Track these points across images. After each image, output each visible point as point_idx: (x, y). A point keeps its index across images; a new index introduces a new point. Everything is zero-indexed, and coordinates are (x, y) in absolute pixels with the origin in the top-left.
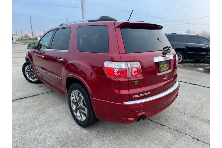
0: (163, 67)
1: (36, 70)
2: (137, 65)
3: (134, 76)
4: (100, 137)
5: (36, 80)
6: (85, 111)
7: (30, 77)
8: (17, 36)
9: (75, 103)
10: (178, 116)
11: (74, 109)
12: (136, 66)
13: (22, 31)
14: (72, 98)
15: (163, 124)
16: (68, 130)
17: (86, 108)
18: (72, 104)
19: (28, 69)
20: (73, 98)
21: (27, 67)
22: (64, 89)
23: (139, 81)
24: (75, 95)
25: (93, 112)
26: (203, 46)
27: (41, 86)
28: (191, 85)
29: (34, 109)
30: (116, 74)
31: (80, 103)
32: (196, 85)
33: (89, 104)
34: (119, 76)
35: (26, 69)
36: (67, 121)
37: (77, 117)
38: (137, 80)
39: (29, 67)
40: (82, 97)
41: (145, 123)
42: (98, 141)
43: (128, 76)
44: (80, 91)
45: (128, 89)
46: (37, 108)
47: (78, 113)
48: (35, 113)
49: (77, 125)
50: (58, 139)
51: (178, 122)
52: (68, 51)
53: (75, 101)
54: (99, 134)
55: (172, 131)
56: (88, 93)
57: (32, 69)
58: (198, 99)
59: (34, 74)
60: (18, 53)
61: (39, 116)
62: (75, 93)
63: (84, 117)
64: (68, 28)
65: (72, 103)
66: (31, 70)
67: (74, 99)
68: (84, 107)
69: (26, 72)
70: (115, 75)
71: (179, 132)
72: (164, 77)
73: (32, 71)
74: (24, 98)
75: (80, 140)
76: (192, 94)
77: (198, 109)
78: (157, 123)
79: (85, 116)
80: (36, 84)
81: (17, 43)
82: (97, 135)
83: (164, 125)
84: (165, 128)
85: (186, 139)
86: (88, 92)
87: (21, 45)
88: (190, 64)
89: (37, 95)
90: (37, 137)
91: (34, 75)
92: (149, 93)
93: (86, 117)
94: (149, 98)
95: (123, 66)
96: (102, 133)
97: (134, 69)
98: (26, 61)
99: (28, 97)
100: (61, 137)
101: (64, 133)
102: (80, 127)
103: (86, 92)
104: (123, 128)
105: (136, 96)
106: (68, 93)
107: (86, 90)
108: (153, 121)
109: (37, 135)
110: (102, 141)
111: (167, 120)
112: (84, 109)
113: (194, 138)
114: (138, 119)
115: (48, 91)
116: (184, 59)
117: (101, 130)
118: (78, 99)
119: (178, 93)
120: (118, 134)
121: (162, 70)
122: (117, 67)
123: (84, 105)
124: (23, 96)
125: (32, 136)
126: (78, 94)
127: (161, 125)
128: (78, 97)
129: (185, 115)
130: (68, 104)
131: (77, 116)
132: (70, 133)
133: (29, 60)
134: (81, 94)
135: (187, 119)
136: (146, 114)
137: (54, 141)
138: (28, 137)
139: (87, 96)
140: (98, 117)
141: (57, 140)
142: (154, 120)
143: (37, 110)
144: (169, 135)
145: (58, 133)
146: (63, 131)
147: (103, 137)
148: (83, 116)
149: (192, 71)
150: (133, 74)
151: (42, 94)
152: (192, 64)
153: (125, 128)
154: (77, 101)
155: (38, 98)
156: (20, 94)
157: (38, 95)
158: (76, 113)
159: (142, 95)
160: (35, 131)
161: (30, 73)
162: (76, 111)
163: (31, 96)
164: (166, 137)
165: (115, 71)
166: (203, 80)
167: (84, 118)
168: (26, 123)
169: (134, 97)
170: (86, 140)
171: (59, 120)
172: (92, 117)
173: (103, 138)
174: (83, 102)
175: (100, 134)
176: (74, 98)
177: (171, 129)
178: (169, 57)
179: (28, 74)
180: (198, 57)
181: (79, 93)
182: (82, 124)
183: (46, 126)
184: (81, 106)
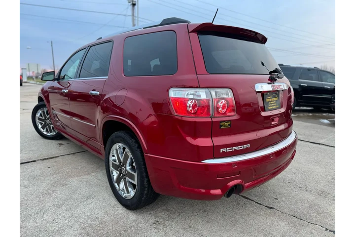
0: (270, 102)
1: (55, 117)
2: (227, 94)
3: (222, 114)
4: (160, 227)
5: (53, 133)
6: (134, 180)
7: (43, 129)
8: (29, 71)
9: (116, 167)
10: (295, 193)
11: (115, 178)
12: (225, 97)
13: (37, 65)
14: (111, 158)
15: (271, 206)
16: (103, 214)
17: (136, 175)
18: (111, 168)
19: (41, 115)
20: (113, 158)
21: (40, 112)
22: (100, 145)
23: (230, 123)
24: (117, 152)
25: (149, 181)
26: (326, 85)
27: (61, 144)
28: (312, 144)
29: (46, 179)
30: (191, 108)
31: (126, 165)
32: (320, 144)
33: (141, 166)
34: (195, 113)
35: (38, 115)
36: (101, 199)
37: (119, 192)
38: (227, 121)
39: (44, 112)
40: (130, 155)
41: (239, 204)
42: (156, 233)
43: (211, 112)
44: (126, 144)
45: (211, 135)
46: (52, 179)
47: (122, 185)
48: (47, 186)
49: (120, 206)
50: (85, 229)
51: (297, 203)
52: (107, 77)
53: (117, 163)
54: (157, 221)
55: (288, 217)
56: (140, 147)
57: (48, 115)
58: (327, 165)
59: (52, 124)
60: (30, 95)
61: (53, 191)
62: (117, 150)
63: (132, 191)
64: (109, 41)
65: (113, 167)
66: (45, 117)
67: (115, 161)
68: (133, 173)
69: (37, 121)
70: (188, 111)
71: (299, 219)
72: (273, 120)
73: (48, 119)
74: (31, 162)
75: (125, 231)
76: (316, 159)
77: (328, 181)
78: (259, 204)
79: (135, 189)
80: (53, 141)
81: (29, 83)
82: (155, 223)
83: (272, 208)
84: (275, 213)
85: (313, 231)
86: (140, 145)
87: (35, 85)
88: (306, 114)
89: (53, 158)
90: (48, 225)
91: (51, 126)
92: (249, 146)
93: (135, 191)
94: (247, 155)
95: (203, 94)
96: (164, 219)
97: (221, 101)
98: (39, 102)
99: (38, 160)
100: (91, 226)
101: (96, 220)
102: (125, 209)
103: (137, 145)
104: (201, 211)
105: (225, 150)
106: (106, 150)
107: (137, 141)
108: (252, 200)
109: (48, 222)
110: (164, 233)
111: (277, 199)
112: (132, 177)
113: (327, 230)
114: (229, 192)
115: (73, 151)
116: (296, 106)
117: (162, 214)
118: (122, 160)
119: (295, 151)
120: (192, 222)
121: (269, 108)
122: (192, 97)
123: (133, 168)
124: (30, 159)
125: (38, 224)
126: (122, 150)
127: (267, 206)
128: (122, 156)
129: (306, 191)
130: (105, 171)
131: (119, 190)
132: (106, 219)
133: (44, 101)
134: (127, 150)
135: (312, 198)
136: (243, 183)
137: (76, 232)
138: (32, 227)
139: (138, 152)
140: (157, 191)
141: (83, 231)
142: (255, 199)
143: (51, 181)
144: (283, 224)
145: (84, 219)
146: (94, 216)
147: (165, 226)
148: (130, 189)
149: (311, 124)
150: (220, 109)
151: (62, 157)
152: (310, 114)
153: (205, 211)
154: (120, 162)
155: (55, 162)
156: (26, 155)
157: (56, 157)
158: (119, 185)
159: (236, 148)
160: (45, 215)
161: (44, 123)
162: (118, 182)
163: (43, 160)
164: (277, 227)
165: (188, 105)
166: (331, 137)
167: (132, 193)
168: (29, 202)
169: (221, 152)
170: (135, 232)
171: (89, 198)
172: (146, 189)
173: (165, 229)
174: (131, 164)
175: (160, 221)
176: (116, 158)
177: (285, 215)
178: (281, 86)
179: (41, 124)
180: (319, 103)
181: (124, 149)
182: (129, 203)
183: (64, 208)
184: (128, 172)
